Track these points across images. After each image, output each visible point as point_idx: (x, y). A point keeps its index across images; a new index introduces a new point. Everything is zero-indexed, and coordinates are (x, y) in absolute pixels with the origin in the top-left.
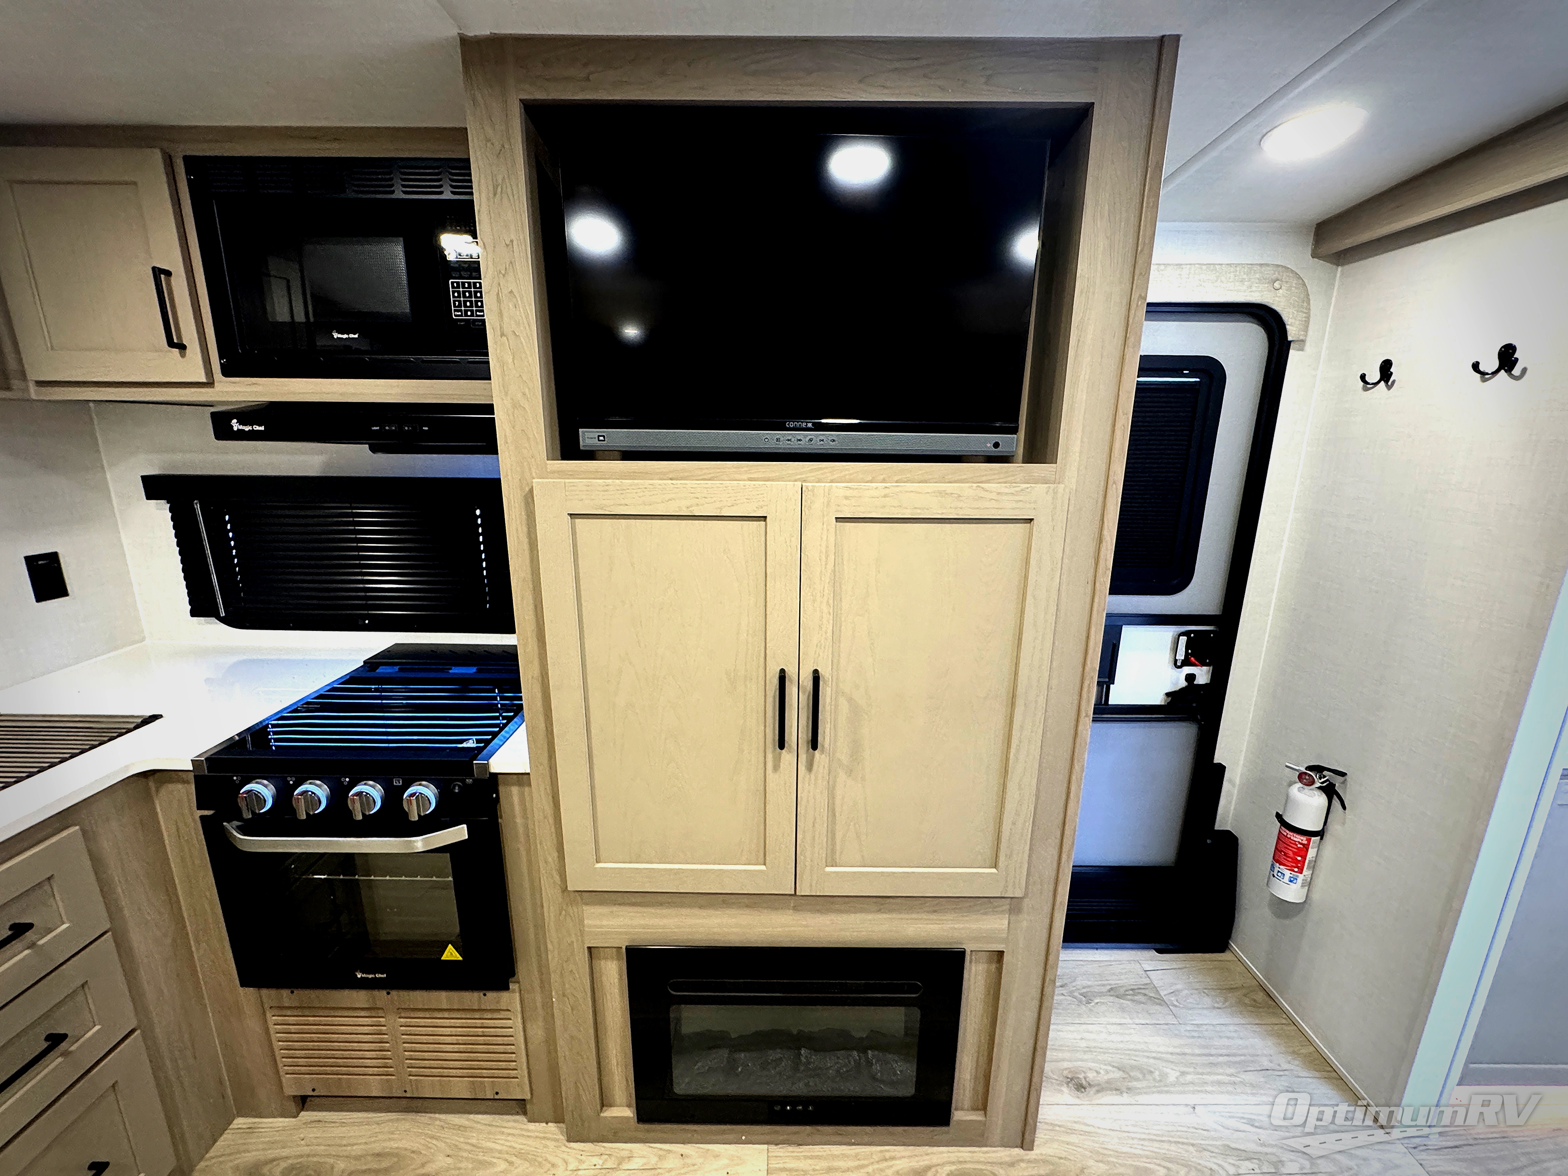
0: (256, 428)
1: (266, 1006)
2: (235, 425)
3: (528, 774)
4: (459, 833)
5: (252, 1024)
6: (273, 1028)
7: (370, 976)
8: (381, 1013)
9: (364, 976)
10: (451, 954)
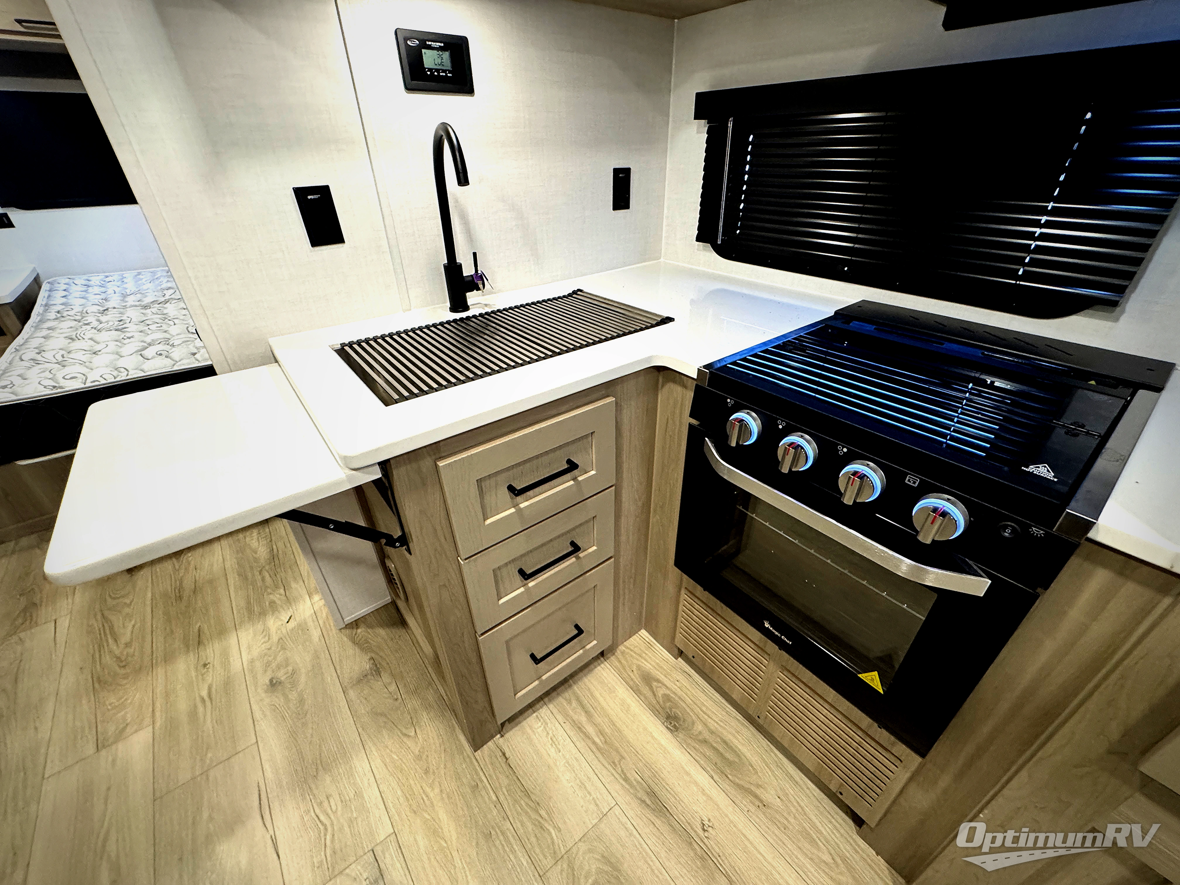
1: (683, 585)
4: (973, 585)
6: (682, 601)
7: (777, 633)
8: (766, 657)
9: (771, 628)
10: (873, 680)
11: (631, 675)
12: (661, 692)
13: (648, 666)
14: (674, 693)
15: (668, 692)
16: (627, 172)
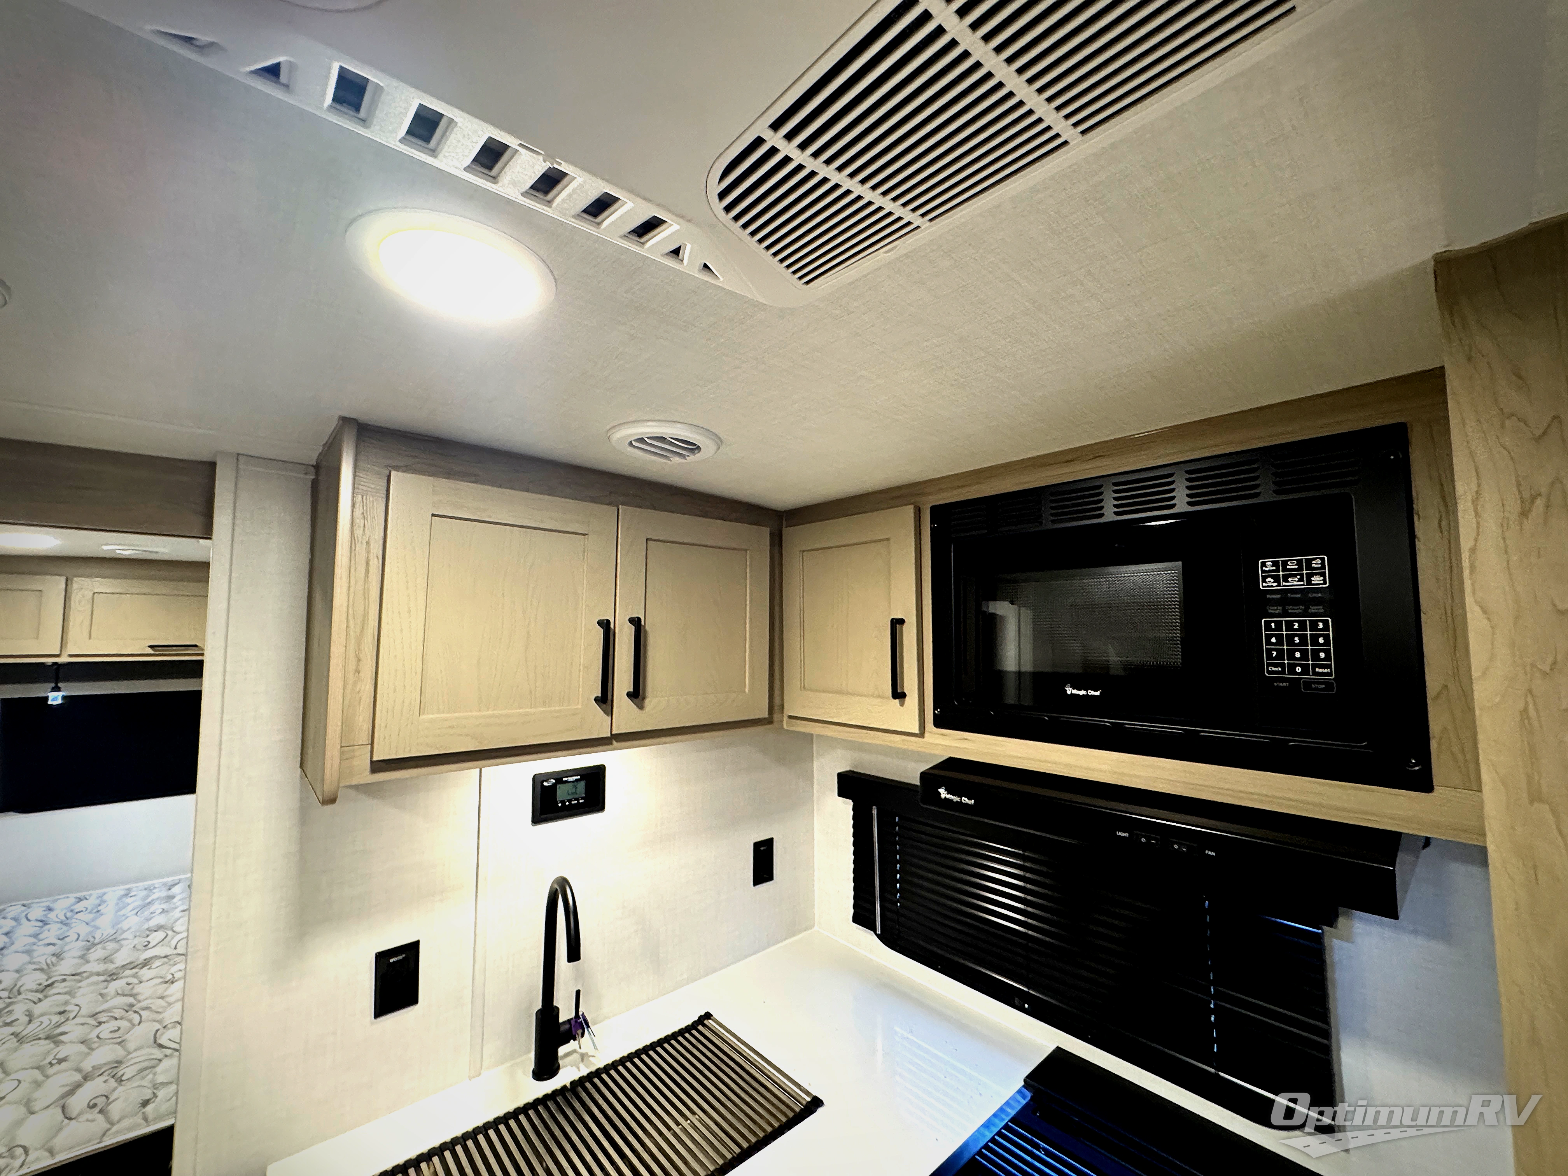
2: (943, 792)
16: (769, 843)
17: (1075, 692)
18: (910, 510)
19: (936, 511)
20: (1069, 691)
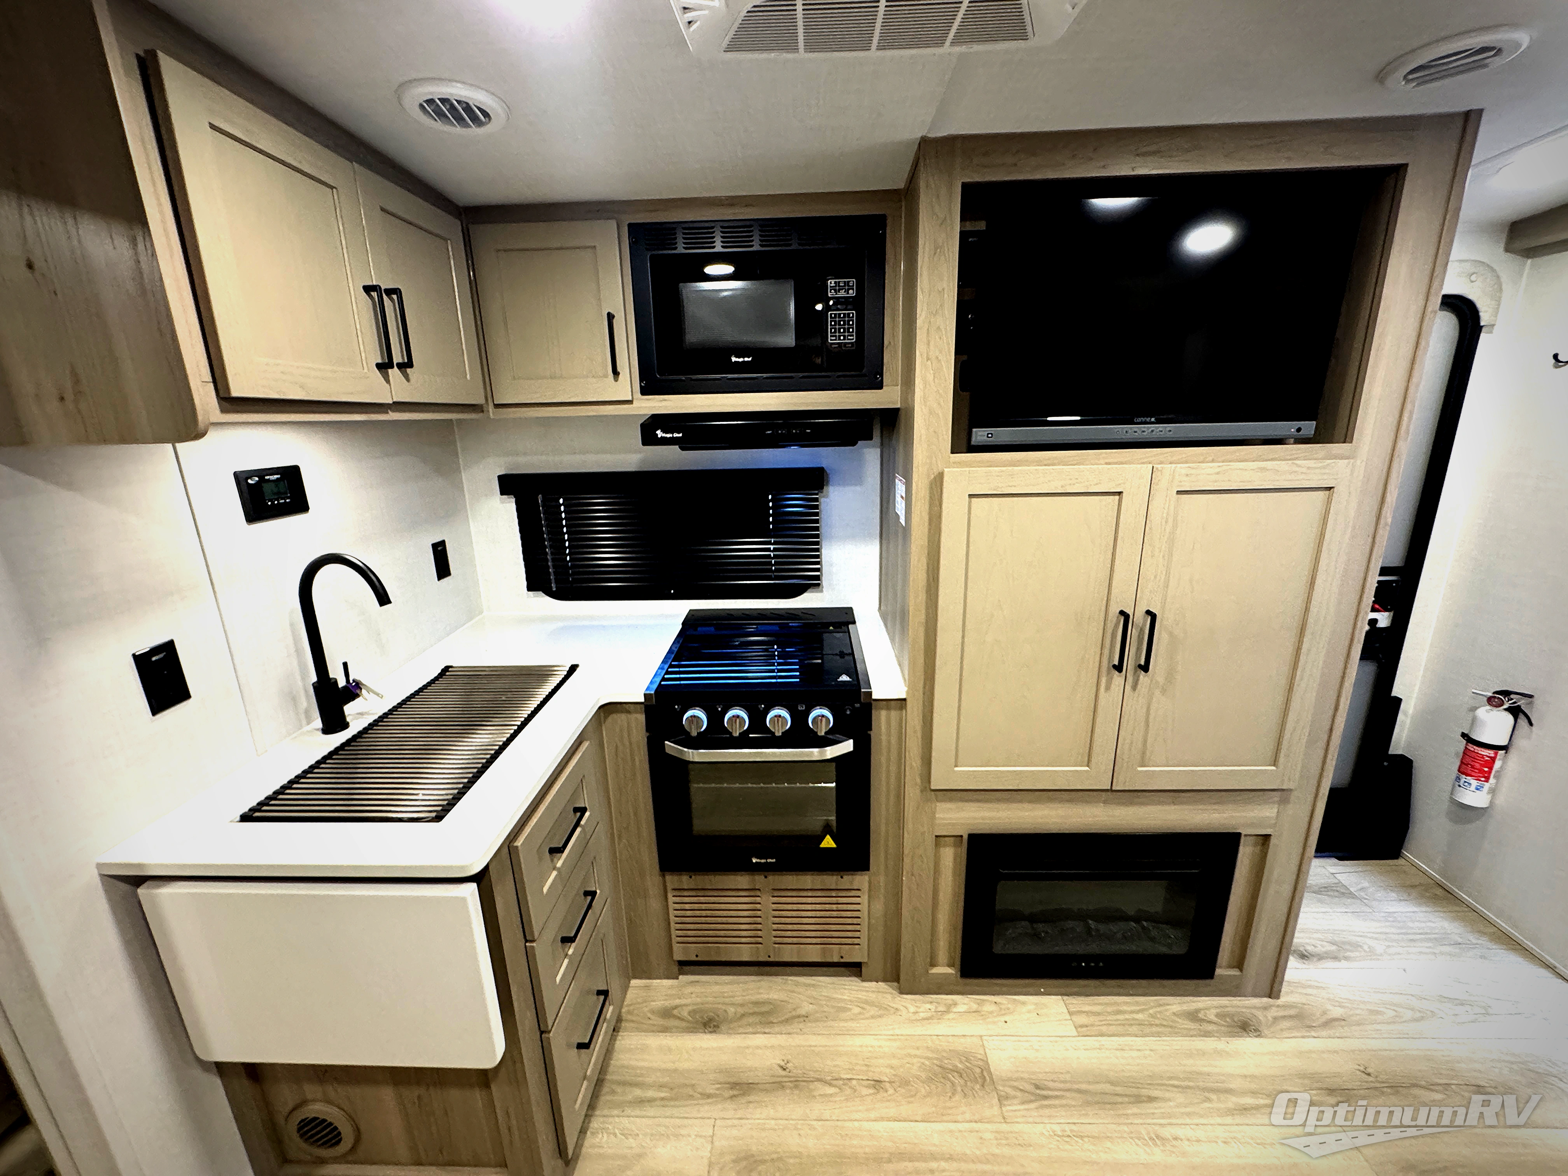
0: (676, 435)
1: (669, 888)
2: (660, 433)
3: (905, 700)
4: (847, 746)
5: (655, 904)
6: (672, 906)
7: (763, 861)
8: (758, 893)
9: (758, 860)
10: (828, 842)
11: (651, 1022)
12: (685, 1014)
13: (659, 1004)
14: (697, 1004)
15: (690, 1008)
16: (442, 543)
17: (737, 360)
18: (613, 224)
19: (630, 226)
20: (734, 359)
